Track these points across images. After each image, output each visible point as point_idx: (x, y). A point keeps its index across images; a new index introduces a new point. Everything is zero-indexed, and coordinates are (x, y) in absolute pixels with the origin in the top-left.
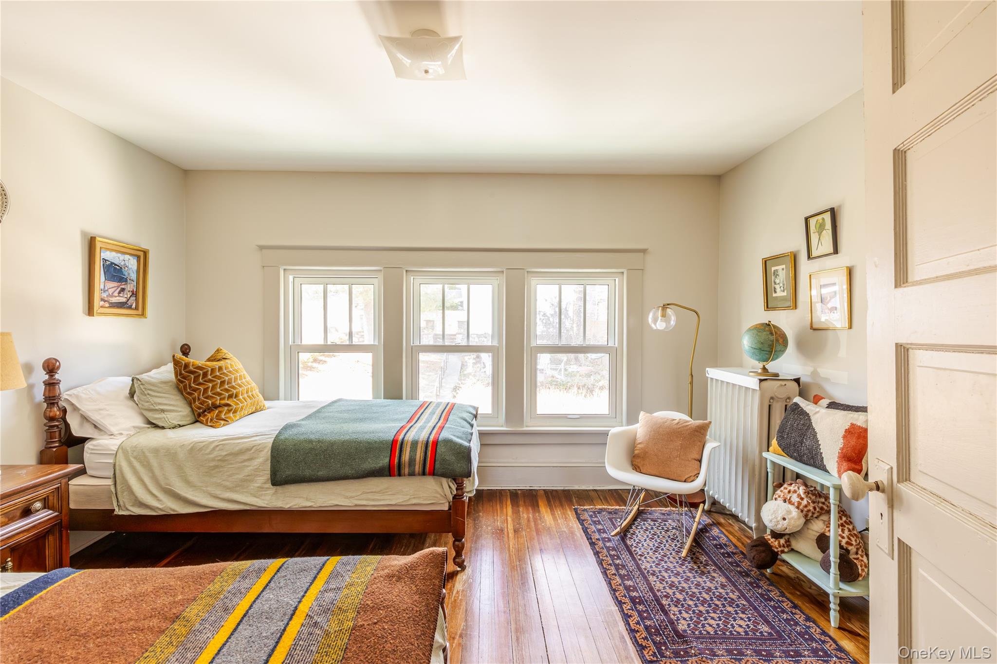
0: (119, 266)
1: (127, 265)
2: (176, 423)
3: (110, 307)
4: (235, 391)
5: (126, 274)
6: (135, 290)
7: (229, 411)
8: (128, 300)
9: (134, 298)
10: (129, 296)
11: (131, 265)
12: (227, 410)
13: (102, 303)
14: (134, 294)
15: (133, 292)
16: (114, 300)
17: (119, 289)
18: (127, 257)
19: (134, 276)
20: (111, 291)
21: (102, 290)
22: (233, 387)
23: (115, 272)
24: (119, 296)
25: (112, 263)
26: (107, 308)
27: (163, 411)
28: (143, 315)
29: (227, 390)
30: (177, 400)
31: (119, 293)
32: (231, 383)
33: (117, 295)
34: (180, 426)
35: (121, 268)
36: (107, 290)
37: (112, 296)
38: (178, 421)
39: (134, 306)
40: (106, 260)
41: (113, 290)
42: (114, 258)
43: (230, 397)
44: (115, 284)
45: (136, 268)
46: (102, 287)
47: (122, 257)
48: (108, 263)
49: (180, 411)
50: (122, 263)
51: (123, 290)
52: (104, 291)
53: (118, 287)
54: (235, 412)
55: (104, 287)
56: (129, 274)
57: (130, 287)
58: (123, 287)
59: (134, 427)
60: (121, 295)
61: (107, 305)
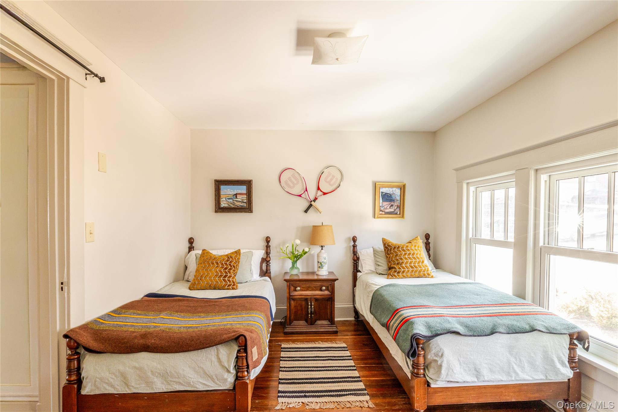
0: (390, 194)
1: (394, 193)
2: (380, 272)
3: (385, 214)
4: (401, 261)
5: (394, 197)
6: (399, 205)
7: (395, 271)
8: (395, 210)
9: (399, 209)
10: (396, 208)
11: (397, 193)
12: (394, 271)
13: (381, 212)
14: (399, 207)
15: (398, 206)
16: (387, 211)
17: (390, 205)
18: (394, 189)
19: (398, 198)
20: (385, 207)
21: (381, 206)
22: (401, 259)
23: (387, 197)
24: (390, 209)
25: (386, 193)
26: (383, 214)
27: (379, 265)
28: (403, 217)
29: (397, 260)
30: (385, 261)
31: (390, 207)
32: (401, 256)
33: (389, 208)
34: (382, 274)
35: (391, 195)
36: (384, 206)
37: (386, 209)
38: (382, 272)
39: (398, 213)
40: (383, 192)
41: (387, 206)
42: (387, 191)
43: (398, 264)
44: (388, 203)
45: (400, 194)
46: (381, 205)
47: (391, 190)
48: (384, 193)
49: (384, 267)
50: (392, 193)
51: (392, 205)
52: (382, 207)
53: (390, 204)
54: (399, 273)
55: (382, 205)
56: (395, 197)
57: (396, 204)
58: (392, 204)
59: (370, 270)
60: (391, 208)
61: (384, 213)
